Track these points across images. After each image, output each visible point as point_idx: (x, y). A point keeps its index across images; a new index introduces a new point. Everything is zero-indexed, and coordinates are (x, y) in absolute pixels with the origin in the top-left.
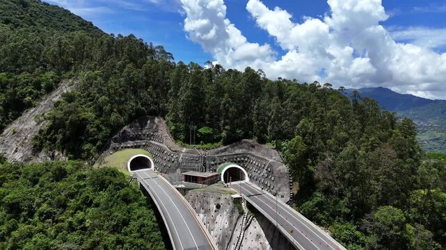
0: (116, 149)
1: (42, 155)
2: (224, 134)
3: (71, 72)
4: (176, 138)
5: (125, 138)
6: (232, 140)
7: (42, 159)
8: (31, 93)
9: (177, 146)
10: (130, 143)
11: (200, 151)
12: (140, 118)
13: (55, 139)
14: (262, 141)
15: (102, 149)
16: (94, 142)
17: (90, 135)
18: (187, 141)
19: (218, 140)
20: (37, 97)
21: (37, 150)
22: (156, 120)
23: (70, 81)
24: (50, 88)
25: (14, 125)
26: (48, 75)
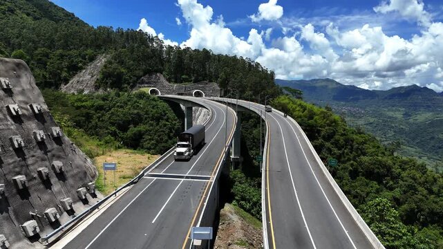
0: (140, 87)
1: (101, 90)
2: (193, 78)
4: (170, 81)
5: (143, 82)
6: (196, 81)
7: (101, 92)
8: (81, 62)
9: (172, 84)
11: (183, 85)
12: (149, 72)
13: (107, 83)
14: (211, 81)
15: (132, 87)
16: (129, 84)
17: (126, 80)
18: (176, 82)
19: (190, 81)
20: (85, 64)
21: (97, 88)
22: (158, 75)
23: (104, 55)
24: (92, 59)
25: (75, 79)
26: (89, 51)
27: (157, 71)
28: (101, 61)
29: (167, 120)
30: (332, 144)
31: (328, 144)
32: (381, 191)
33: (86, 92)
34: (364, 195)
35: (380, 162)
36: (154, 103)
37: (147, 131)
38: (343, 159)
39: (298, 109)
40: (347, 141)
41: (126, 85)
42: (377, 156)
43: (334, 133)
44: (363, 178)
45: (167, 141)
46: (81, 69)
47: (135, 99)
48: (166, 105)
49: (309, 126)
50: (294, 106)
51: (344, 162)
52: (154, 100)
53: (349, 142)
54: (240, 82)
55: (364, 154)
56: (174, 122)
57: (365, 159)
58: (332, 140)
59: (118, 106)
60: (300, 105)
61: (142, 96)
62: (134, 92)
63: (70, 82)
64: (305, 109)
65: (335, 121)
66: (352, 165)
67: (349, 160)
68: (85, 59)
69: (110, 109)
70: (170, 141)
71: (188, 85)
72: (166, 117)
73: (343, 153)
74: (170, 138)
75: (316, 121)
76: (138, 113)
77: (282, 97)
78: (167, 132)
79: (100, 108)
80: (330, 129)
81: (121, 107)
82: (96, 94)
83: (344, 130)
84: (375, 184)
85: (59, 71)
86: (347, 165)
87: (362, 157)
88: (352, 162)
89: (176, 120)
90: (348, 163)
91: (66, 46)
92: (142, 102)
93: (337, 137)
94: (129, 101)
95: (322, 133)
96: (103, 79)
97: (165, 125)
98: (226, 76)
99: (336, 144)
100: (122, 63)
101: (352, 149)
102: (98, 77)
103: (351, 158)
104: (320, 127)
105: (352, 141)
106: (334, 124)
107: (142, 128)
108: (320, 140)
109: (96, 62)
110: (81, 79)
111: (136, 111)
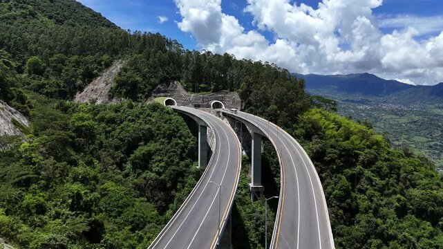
0: (155, 97)
1: (114, 100)
2: (212, 87)
3: (120, 55)
4: (187, 91)
5: (159, 91)
6: (217, 90)
7: (114, 102)
8: (96, 68)
9: (189, 94)
10: (162, 94)
11: (200, 95)
12: (166, 81)
13: (121, 92)
14: (232, 91)
15: (148, 96)
16: (143, 93)
17: (141, 89)
18: (194, 91)
19: (209, 91)
20: (100, 70)
21: (111, 97)
22: (175, 82)
23: (120, 60)
24: (108, 65)
25: (90, 87)
26: (105, 57)
27: (174, 79)
28: (117, 67)
29: (180, 139)
30: (372, 172)
31: (367, 173)
32: (437, 235)
33: (99, 102)
34: (413, 239)
35: (435, 198)
36: (167, 117)
37: (157, 150)
38: (386, 192)
39: (331, 126)
40: (391, 168)
41: (140, 95)
42: (432, 189)
43: (376, 159)
44: (413, 216)
45: (178, 163)
46: (96, 76)
47: (148, 112)
48: (181, 119)
49: (344, 150)
50: (327, 123)
51: (389, 195)
52: (168, 113)
53: (394, 169)
54: (264, 93)
55: (414, 186)
56: (188, 140)
57: (415, 192)
58: (374, 167)
59: (129, 120)
60: (334, 121)
61: (155, 107)
62: (148, 103)
63: (85, 90)
64: (339, 127)
65: (377, 143)
66: (399, 200)
67: (395, 193)
68: (101, 65)
69: (121, 122)
70: (182, 163)
71: (206, 95)
72: (178, 135)
73: (387, 183)
74: (182, 159)
75: (352, 142)
76: (149, 128)
77: (314, 111)
78: (179, 152)
79: (111, 121)
80: (370, 153)
81: (133, 121)
82: (109, 104)
83: (389, 153)
84: (427, 225)
85: (73, 79)
86: (393, 199)
87: (411, 190)
88: (399, 196)
89: (189, 138)
90: (394, 197)
91: (82, 52)
92: (155, 114)
93: (379, 163)
94: (141, 113)
95: (361, 158)
96: (117, 88)
97: (177, 144)
98: (248, 86)
99: (378, 172)
100: (137, 70)
101: (398, 179)
102: (113, 86)
103: (398, 190)
104: (358, 149)
105: (399, 168)
106: (375, 147)
107: (152, 146)
108: (359, 168)
109: (111, 69)
110: (96, 87)
111: (147, 126)
